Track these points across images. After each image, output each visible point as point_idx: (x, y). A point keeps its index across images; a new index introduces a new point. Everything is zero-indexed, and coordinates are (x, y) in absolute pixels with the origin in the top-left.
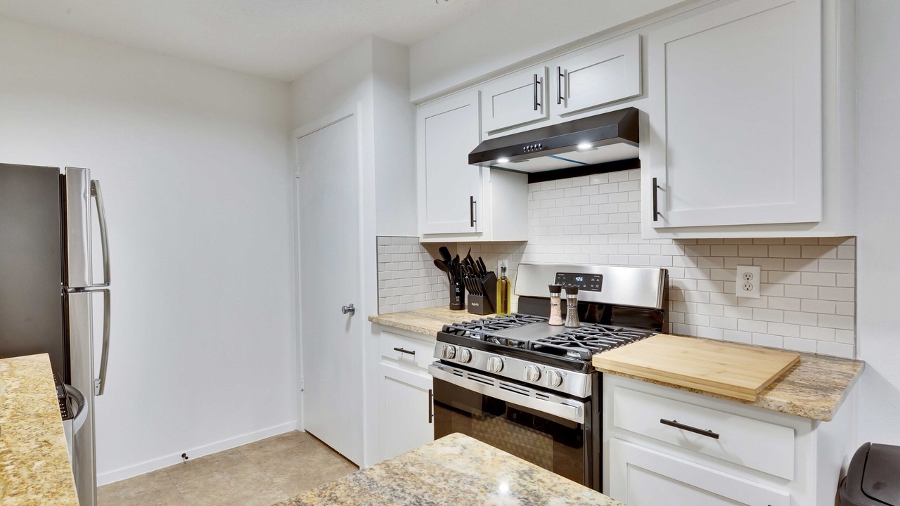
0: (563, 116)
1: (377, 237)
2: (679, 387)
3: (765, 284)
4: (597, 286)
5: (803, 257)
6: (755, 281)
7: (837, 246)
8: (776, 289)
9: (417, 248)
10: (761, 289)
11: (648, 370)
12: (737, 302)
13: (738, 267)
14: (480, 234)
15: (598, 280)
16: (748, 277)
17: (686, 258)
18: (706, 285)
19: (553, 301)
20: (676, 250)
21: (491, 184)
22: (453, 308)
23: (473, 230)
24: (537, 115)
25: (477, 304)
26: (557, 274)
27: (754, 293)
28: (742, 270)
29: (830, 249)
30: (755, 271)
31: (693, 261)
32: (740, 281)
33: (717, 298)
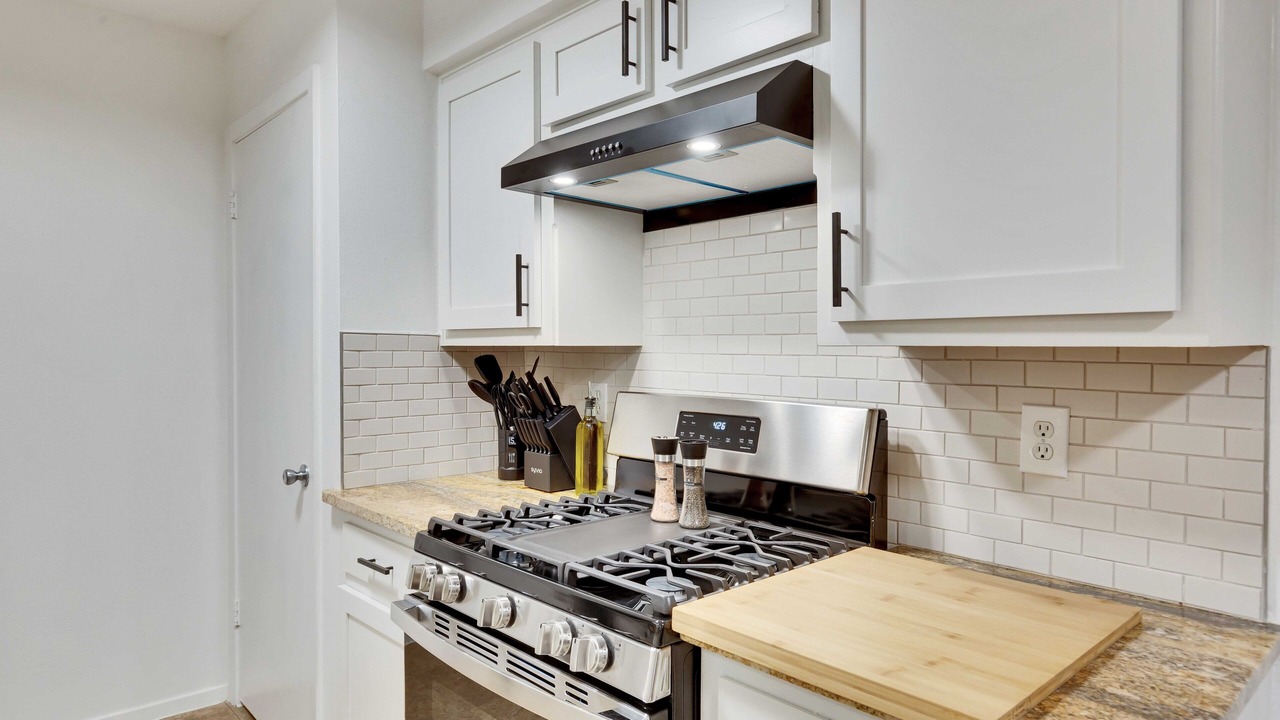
0: (678, 85)
1: (342, 334)
2: (838, 697)
3: (1077, 446)
4: (751, 442)
5: (1155, 390)
6: (1058, 439)
7: (1227, 367)
8: (1101, 459)
9: (433, 358)
10: (1069, 458)
11: (775, 650)
12: (1022, 484)
13: (1026, 410)
14: (535, 331)
15: (752, 429)
16: (1043, 430)
17: (924, 386)
18: (962, 445)
19: (661, 471)
20: (905, 369)
21: (556, 231)
22: (504, 476)
23: (521, 322)
24: (630, 85)
25: (540, 471)
26: (681, 413)
27: (1056, 466)
28: (1031, 415)
29: (1213, 374)
30: (1058, 417)
31: (937, 392)
32: (1028, 441)
33: (982, 472)
